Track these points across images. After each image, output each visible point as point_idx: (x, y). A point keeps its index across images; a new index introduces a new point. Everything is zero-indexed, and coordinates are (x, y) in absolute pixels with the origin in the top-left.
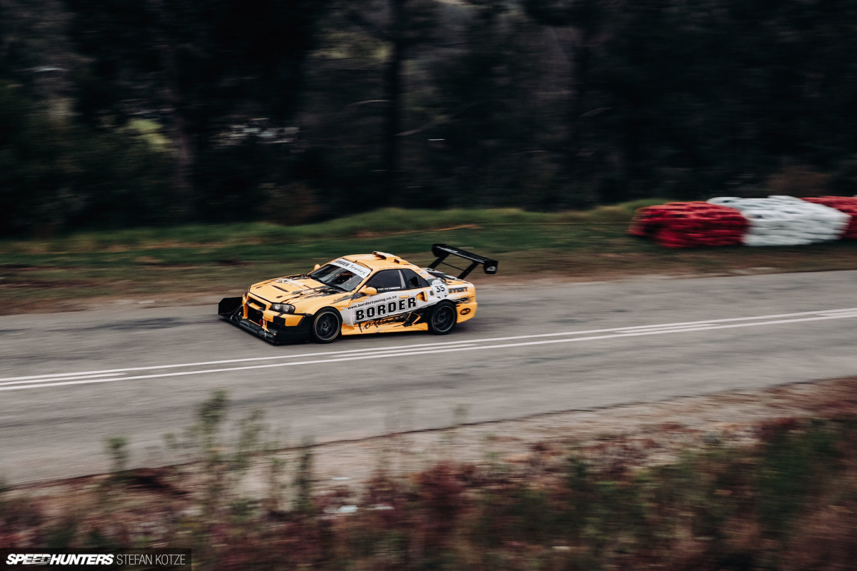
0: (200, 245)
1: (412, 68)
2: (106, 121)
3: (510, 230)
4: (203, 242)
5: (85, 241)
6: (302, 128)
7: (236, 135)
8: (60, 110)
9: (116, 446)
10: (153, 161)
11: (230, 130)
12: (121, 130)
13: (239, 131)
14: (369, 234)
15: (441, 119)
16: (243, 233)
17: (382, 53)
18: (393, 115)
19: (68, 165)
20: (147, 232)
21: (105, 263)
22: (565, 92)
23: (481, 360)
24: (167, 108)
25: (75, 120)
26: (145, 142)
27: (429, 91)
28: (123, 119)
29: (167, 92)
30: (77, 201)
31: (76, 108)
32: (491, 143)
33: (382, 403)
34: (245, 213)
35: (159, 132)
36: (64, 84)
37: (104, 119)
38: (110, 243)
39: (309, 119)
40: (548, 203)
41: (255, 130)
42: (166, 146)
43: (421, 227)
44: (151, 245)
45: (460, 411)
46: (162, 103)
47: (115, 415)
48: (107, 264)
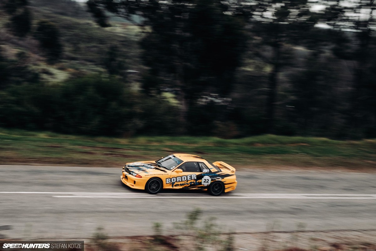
0: (188, 145)
1: (281, 76)
2: (153, 92)
3: (323, 147)
4: (189, 143)
5: (142, 140)
6: (233, 99)
7: (203, 101)
8: (136, 87)
9: (157, 226)
10: (171, 109)
11: (202, 98)
12: (158, 96)
13: (206, 99)
14: (260, 145)
15: (293, 98)
16: (206, 141)
17: (268, 69)
18: (272, 96)
19: (138, 109)
20: (167, 138)
21: (150, 149)
22: (350, 88)
23: (309, 203)
24: (178, 88)
25: (141, 91)
26: (168, 102)
27: (287, 86)
28: (160, 92)
29: (178, 82)
30: (139, 123)
31: (142, 87)
32: (315, 109)
34: (207, 132)
35: (175, 98)
36: (137, 77)
37: (153, 91)
38: (152, 141)
39: (236, 95)
40: (340, 136)
41: (213, 99)
42: (178, 104)
43: (282, 143)
44: (168, 143)
46: (176, 86)
47: (150, 212)
48: (150, 150)
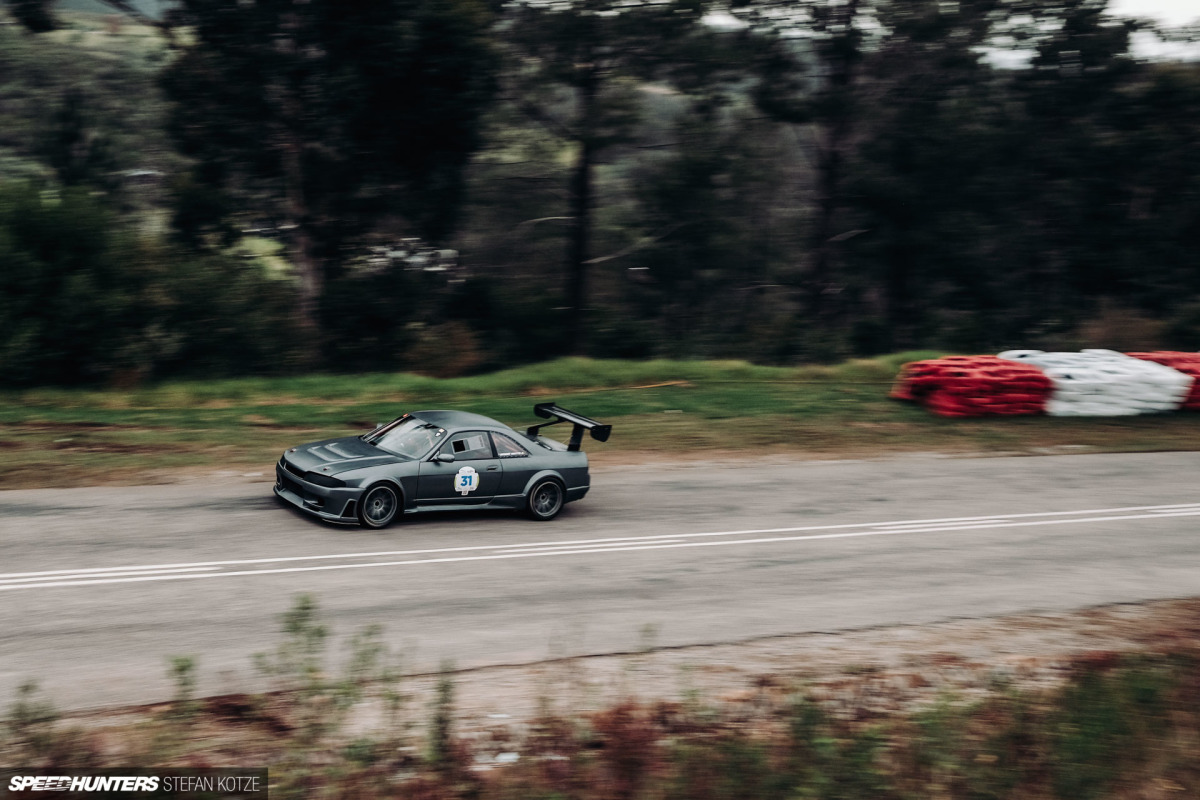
0: (326, 402)
1: (606, 175)
2: (211, 240)
3: (731, 390)
4: (329, 397)
5: (177, 394)
6: (461, 253)
7: (379, 259)
8: (154, 224)
9: (183, 668)
10: (269, 294)
11: (370, 253)
12: (230, 252)
13: (382, 255)
14: (545, 391)
15: (644, 241)
16: (382, 387)
17: (568, 157)
18: (579, 235)
19: (159, 296)
20: (258, 383)
21: (202, 422)
22: (808, 209)
23: (689, 562)
24: (288, 224)
25: (171, 239)
26: (260, 268)
27: (629, 205)
28: (232, 237)
29: (289, 204)
30: (171, 343)
31: (176, 223)
32: (709, 273)
33: (556, 615)
34: (385, 359)
35: (281, 254)
36: (161, 192)
37: (210, 236)
38: (211, 396)
39: (471, 240)
40: (785, 353)
41: (400, 254)
42: (288, 273)
43: (614, 383)
44: (263, 400)
45: (648, 631)
46: (283, 218)
47: (204, 623)
48: (205, 424)
